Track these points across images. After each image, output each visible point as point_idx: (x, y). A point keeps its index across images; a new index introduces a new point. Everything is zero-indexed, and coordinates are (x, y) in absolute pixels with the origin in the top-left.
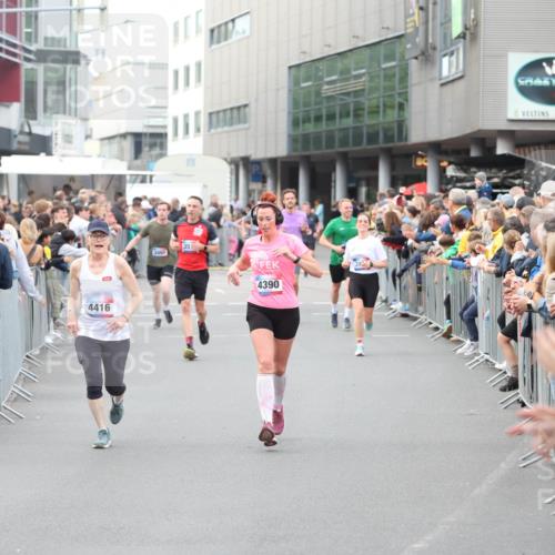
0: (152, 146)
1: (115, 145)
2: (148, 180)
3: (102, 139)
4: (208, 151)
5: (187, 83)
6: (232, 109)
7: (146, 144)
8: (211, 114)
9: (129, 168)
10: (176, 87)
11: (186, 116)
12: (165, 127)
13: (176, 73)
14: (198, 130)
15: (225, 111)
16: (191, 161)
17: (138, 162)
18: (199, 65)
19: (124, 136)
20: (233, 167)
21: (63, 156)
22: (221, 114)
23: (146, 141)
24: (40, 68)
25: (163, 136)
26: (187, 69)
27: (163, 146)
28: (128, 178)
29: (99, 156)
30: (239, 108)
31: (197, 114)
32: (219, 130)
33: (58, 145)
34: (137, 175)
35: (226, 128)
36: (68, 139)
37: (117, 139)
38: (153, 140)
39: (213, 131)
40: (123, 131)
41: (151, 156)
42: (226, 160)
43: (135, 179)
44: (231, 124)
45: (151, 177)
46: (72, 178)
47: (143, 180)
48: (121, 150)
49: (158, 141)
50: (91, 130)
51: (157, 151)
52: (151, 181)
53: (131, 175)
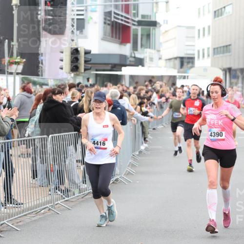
0: (188, 63)
1: (172, 63)
2: (186, 77)
3: (166, 60)
4: (213, 65)
5: (204, 35)
6: (224, 47)
7: (185, 62)
8: (214, 49)
9: (178, 72)
10: (199, 37)
11: (203, 50)
12: (194, 54)
13: (199, 30)
14: (209, 56)
15: (220, 47)
16: (205, 70)
17: (182, 70)
18: (209, 27)
19: (176, 58)
20: (224, 72)
21: (149, 67)
22: (219, 49)
23: (185, 60)
24: (139, 28)
25: (193, 58)
26: (204, 29)
27: (193, 63)
28: (177, 77)
29: (165, 67)
30: (227, 46)
31: (208, 49)
32: (218, 56)
33: (147, 62)
34: (182, 76)
35: (221, 55)
36: (151, 59)
37: (173, 60)
38: (188, 60)
39: (215, 56)
40: (175, 56)
41: (188, 67)
42: (221, 69)
43: (180, 77)
44: (223, 53)
45: (188, 76)
46: (153, 77)
47: (184, 78)
48: (175, 65)
49: (191, 60)
50: (161, 56)
51: (190, 65)
52: (188, 78)
53: (179, 76)
